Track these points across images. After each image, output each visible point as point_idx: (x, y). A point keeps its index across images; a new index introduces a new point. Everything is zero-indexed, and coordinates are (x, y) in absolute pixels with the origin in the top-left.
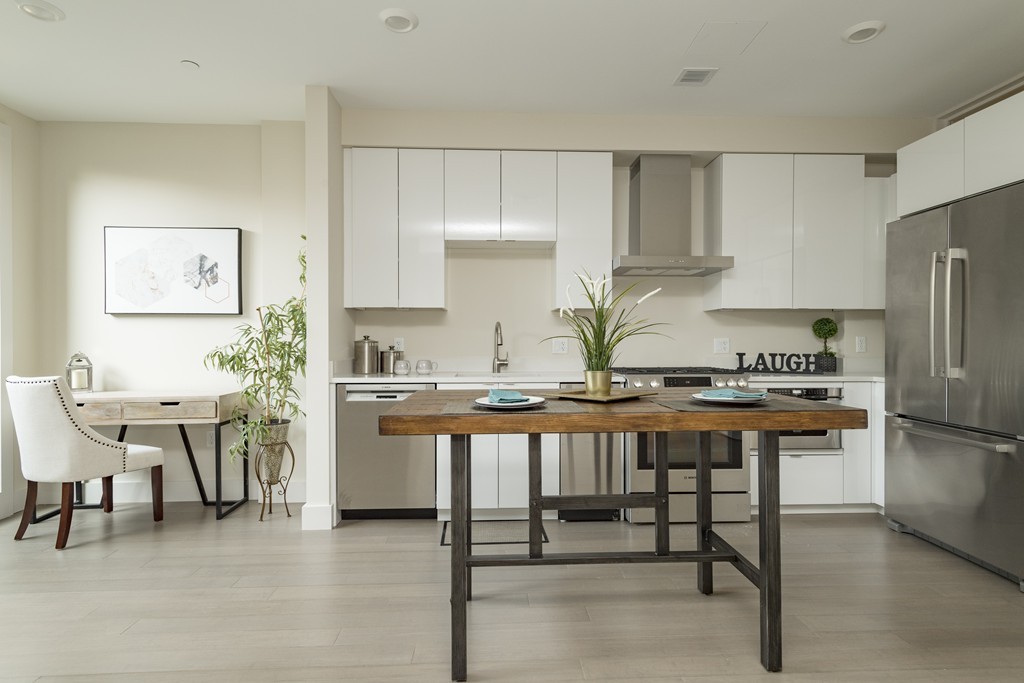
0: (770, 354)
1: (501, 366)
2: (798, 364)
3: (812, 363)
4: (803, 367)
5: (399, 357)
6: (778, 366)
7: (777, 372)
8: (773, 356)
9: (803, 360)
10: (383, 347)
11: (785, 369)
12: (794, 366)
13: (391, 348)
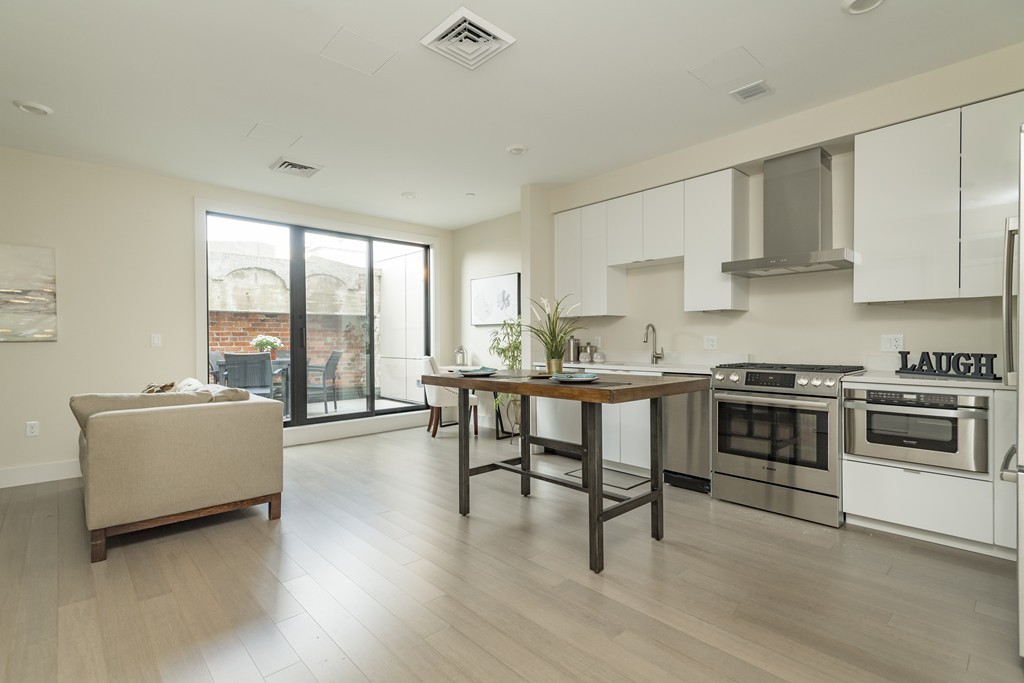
0: (934, 354)
1: (657, 358)
2: (968, 367)
3: (984, 365)
4: (973, 369)
5: (594, 350)
6: (944, 368)
7: (945, 374)
8: (939, 356)
9: (972, 361)
10: (583, 344)
11: (952, 372)
12: (962, 368)
13: (588, 344)
